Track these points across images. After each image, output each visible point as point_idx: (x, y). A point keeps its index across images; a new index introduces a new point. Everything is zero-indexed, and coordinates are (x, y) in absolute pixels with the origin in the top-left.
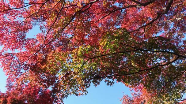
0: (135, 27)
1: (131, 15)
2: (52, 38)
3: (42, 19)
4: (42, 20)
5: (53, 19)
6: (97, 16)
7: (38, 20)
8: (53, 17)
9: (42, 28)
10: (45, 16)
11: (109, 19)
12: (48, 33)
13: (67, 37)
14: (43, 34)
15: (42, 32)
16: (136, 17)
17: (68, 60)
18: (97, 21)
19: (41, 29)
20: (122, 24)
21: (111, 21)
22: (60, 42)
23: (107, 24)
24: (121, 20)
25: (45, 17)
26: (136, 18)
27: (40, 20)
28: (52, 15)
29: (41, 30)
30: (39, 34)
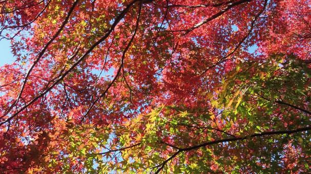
0: (305, 51)
1: (292, 12)
2: (46, 79)
3: (18, 20)
4: (18, 23)
5: (54, 22)
6: (188, 14)
7: (6, 23)
8: (56, 14)
9: (19, 49)
10: (27, 11)
11: (223, 25)
12: (35, 63)
13: (93, 78)
14: (18, 67)
15: (19, 59)
16: (306, 18)
17: (107, 154)
18: (188, 31)
19: (14, 50)
20: (264, 41)
21: (230, 29)
22: (72, 92)
23: (218, 39)
24: (262, 29)
25: (29, 14)
26: (306, 22)
27: (11, 22)
28: (53, 9)
29: (15, 54)
30: (7, 66)
